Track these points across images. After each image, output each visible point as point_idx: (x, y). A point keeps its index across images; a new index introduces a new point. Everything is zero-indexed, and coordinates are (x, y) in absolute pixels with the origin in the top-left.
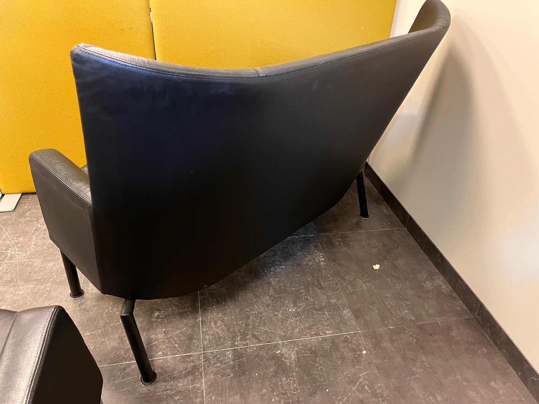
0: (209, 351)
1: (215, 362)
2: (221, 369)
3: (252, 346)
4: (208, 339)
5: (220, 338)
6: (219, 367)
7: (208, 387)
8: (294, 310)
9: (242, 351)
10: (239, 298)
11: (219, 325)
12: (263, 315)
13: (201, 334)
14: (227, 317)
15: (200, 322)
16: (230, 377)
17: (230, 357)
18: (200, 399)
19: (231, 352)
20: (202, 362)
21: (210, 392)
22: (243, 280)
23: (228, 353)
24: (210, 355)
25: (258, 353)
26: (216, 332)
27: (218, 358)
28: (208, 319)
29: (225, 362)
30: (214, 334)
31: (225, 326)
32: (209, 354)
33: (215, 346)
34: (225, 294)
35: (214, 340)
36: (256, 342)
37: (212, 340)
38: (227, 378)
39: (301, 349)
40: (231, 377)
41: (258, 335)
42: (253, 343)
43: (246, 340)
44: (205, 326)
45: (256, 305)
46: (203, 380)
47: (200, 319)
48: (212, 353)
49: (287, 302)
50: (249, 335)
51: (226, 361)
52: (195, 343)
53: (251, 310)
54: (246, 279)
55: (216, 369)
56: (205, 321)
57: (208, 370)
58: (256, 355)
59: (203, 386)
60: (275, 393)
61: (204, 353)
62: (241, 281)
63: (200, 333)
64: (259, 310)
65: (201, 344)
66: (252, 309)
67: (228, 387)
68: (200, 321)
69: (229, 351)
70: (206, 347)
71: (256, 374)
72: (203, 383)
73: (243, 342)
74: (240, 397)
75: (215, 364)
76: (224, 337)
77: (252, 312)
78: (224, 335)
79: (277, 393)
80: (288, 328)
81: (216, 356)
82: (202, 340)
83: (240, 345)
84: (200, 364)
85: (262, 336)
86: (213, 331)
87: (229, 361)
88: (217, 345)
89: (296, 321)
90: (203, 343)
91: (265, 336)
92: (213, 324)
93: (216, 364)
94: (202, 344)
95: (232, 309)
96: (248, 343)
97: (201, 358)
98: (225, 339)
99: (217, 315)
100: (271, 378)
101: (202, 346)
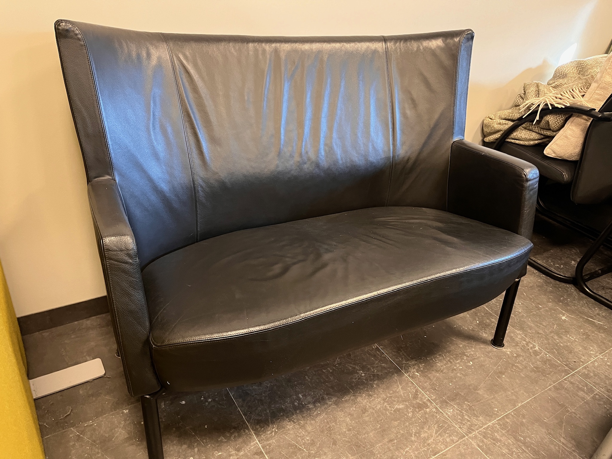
0: (461, 431)
1: (467, 421)
2: (468, 413)
3: (427, 396)
4: (449, 438)
5: (440, 427)
6: (468, 416)
7: (492, 417)
8: (361, 372)
9: (438, 402)
10: (378, 427)
11: (426, 435)
12: (385, 397)
13: (450, 447)
14: (412, 430)
15: (438, 456)
16: (469, 404)
17: (452, 410)
18: (506, 419)
19: (446, 412)
20: (477, 433)
21: (494, 414)
22: (347, 432)
23: (449, 413)
24: (464, 428)
25: (430, 389)
26: (436, 433)
27: (461, 420)
28: (428, 449)
29: (460, 413)
30: (439, 434)
31: (423, 428)
32: (463, 430)
33: (452, 428)
34: (381, 445)
35: (446, 431)
36: (420, 393)
37: (447, 433)
38: (472, 406)
39: (402, 358)
40: (469, 402)
41: (412, 395)
42: (423, 395)
43: (424, 403)
44: (437, 448)
45: (376, 407)
46: (489, 424)
47: (434, 457)
48: (460, 428)
49: (354, 380)
50: (417, 402)
51: (458, 412)
52: (464, 449)
53: (386, 409)
54: (344, 430)
55: (472, 418)
56: (433, 451)
57: (478, 423)
58: (433, 390)
59: (495, 422)
60: (455, 367)
61: (467, 435)
62: (351, 435)
63: (450, 449)
64: (381, 402)
65: (461, 442)
66: (384, 410)
67: (479, 402)
68: (435, 456)
69: (447, 414)
70: (460, 436)
71: (451, 384)
72: (493, 423)
73: (429, 404)
74: (478, 390)
75: (468, 421)
76: (436, 423)
77: (388, 408)
78: (435, 424)
79: (454, 367)
80: (386, 373)
81: (461, 423)
82: (455, 443)
83: (433, 406)
84: (479, 434)
85: (410, 391)
86: (437, 437)
87: (456, 410)
88: (449, 426)
89: (373, 368)
90: (457, 441)
91: (409, 388)
92: (429, 441)
93: (468, 419)
94: (459, 442)
95: (398, 429)
96: (427, 400)
97: (473, 436)
98: (437, 422)
99: (416, 441)
100: (444, 373)
101: (461, 440)
